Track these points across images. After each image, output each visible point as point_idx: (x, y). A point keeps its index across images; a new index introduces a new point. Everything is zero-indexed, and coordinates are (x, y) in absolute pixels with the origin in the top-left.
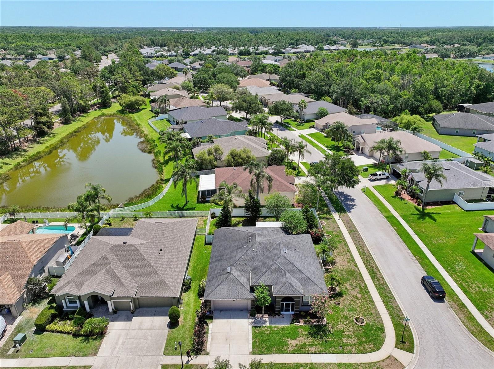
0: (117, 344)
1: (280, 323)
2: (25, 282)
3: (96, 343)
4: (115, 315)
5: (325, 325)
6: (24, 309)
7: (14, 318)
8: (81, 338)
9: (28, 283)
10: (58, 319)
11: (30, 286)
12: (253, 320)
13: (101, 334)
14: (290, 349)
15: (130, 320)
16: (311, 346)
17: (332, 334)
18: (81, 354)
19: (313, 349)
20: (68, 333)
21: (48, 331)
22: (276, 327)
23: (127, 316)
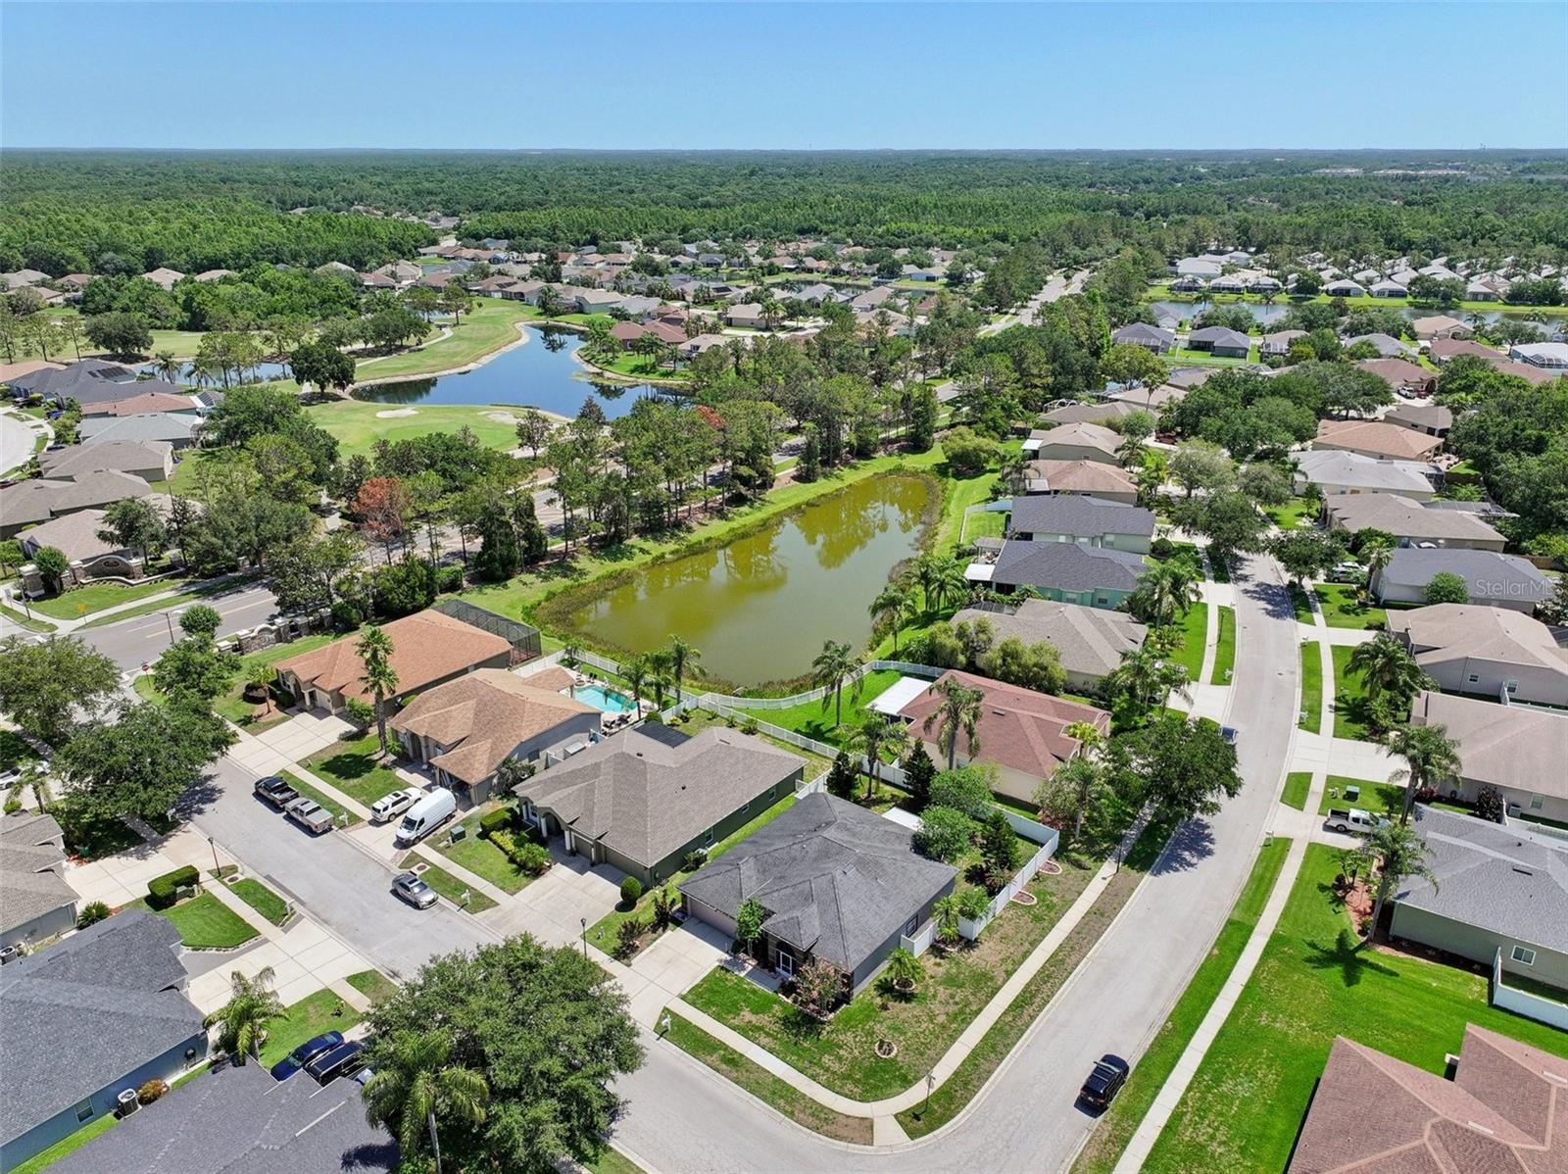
0: (544, 894)
1: (761, 982)
2: (500, 761)
3: (525, 880)
4: (572, 858)
5: (823, 1023)
6: (488, 799)
7: (472, 806)
8: (514, 866)
9: (504, 763)
10: (509, 830)
11: (504, 770)
12: (729, 958)
13: (537, 872)
14: (736, 1022)
15: (582, 872)
16: (768, 1034)
17: (818, 1039)
18: (501, 884)
19: (764, 1040)
20: (507, 853)
21: (491, 840)
22: (748, 984)
23: (583, 866)
